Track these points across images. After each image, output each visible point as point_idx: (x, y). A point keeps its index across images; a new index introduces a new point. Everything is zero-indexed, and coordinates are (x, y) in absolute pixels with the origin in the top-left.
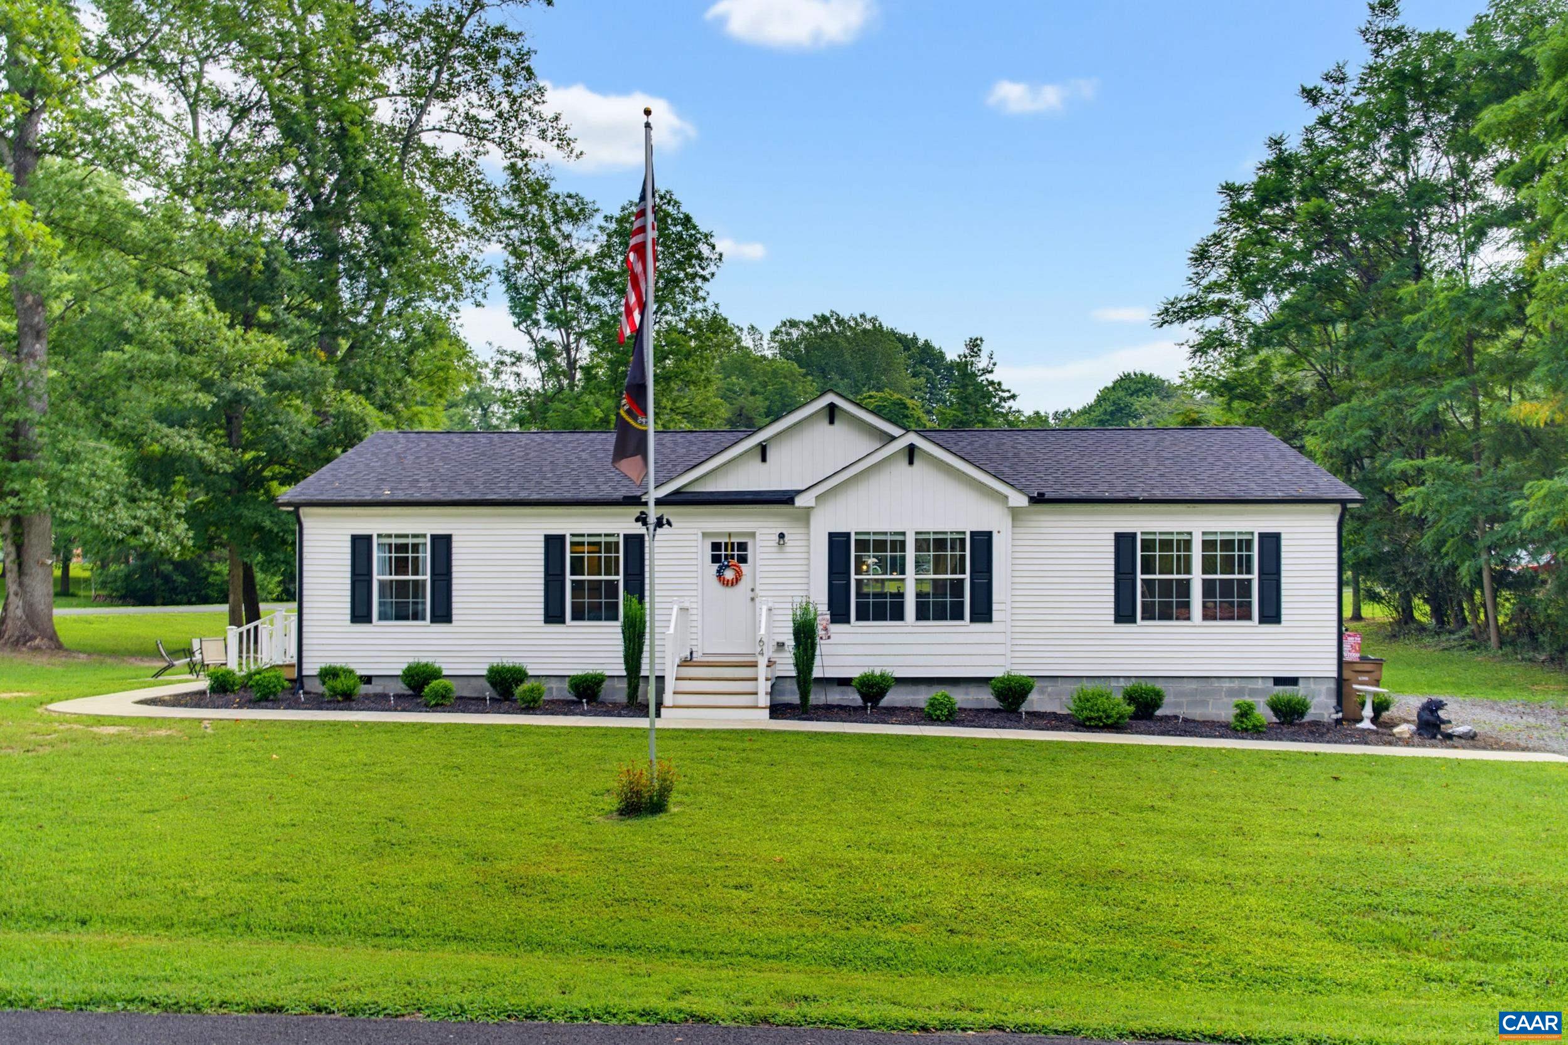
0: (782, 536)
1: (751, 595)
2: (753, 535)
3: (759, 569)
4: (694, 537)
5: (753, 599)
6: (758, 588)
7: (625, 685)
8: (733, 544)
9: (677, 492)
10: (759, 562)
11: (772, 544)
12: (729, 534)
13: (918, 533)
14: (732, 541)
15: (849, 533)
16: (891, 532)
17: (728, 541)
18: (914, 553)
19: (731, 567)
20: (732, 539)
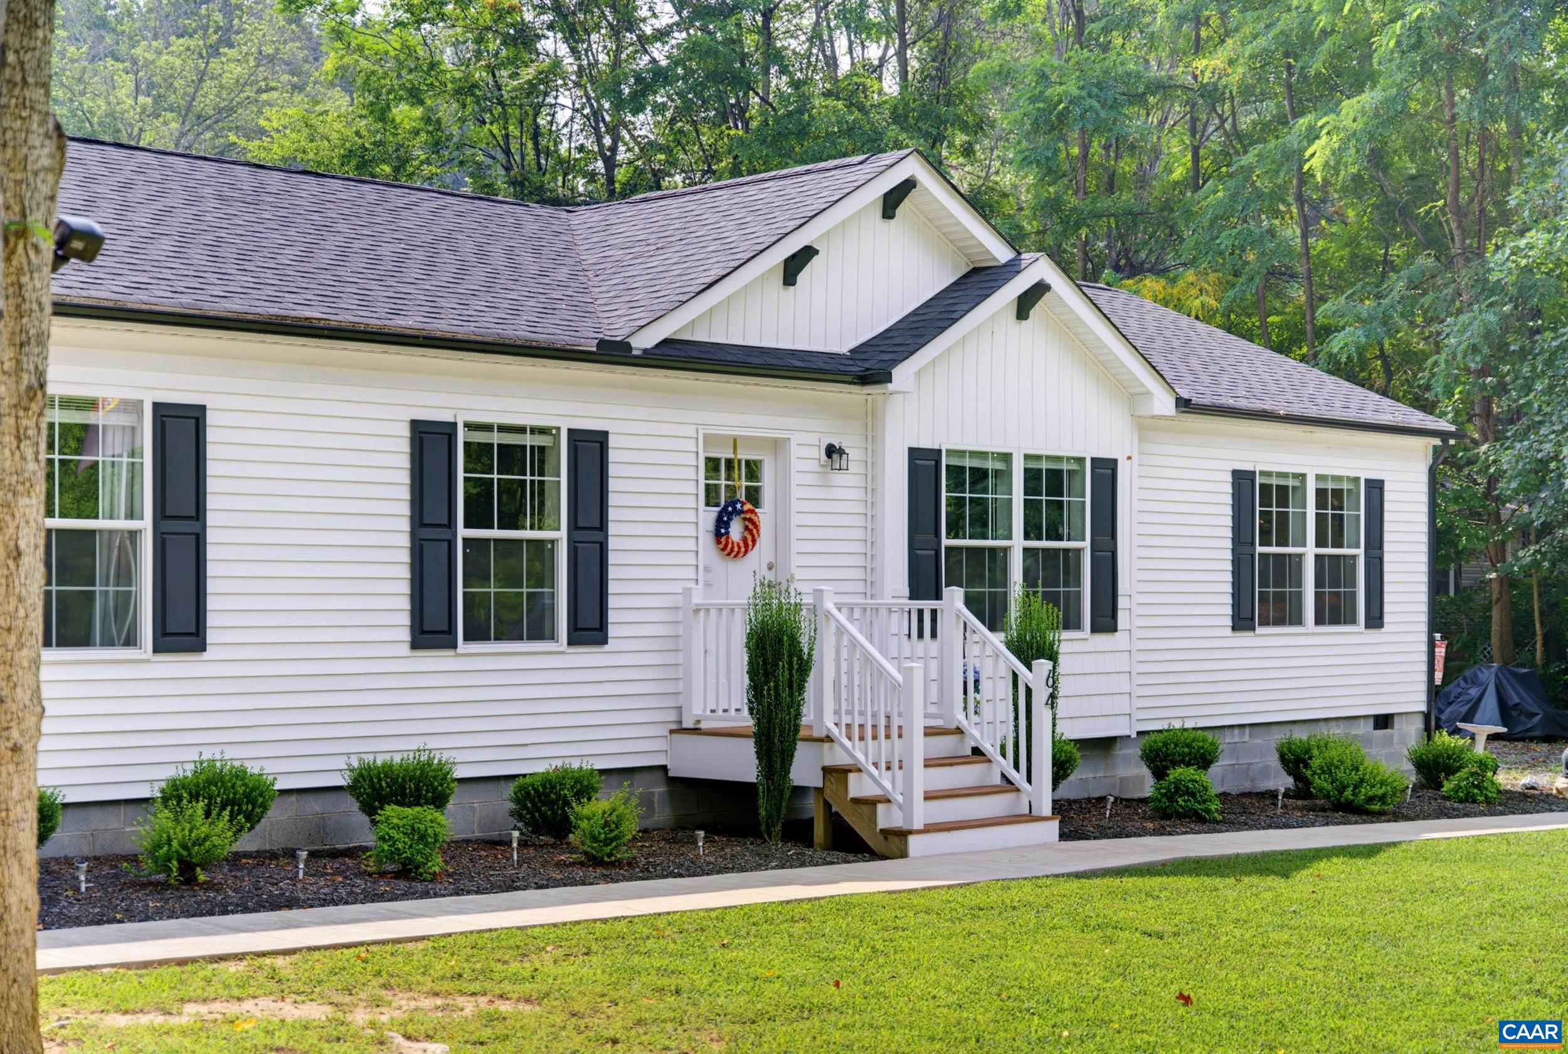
3: (795, 520)
6: (795, 562)
8: (738, 462)
9: (664, 341)
10: (786, 504)
11: (814, 466)
12: (735, 440)
13: (1027, 457)
14: (739, 457)
15: (940, 451)
16: (993, 453)
17: (731, 456)
18: (1022, 497)
19: (743, 516)
20: (739, 451)
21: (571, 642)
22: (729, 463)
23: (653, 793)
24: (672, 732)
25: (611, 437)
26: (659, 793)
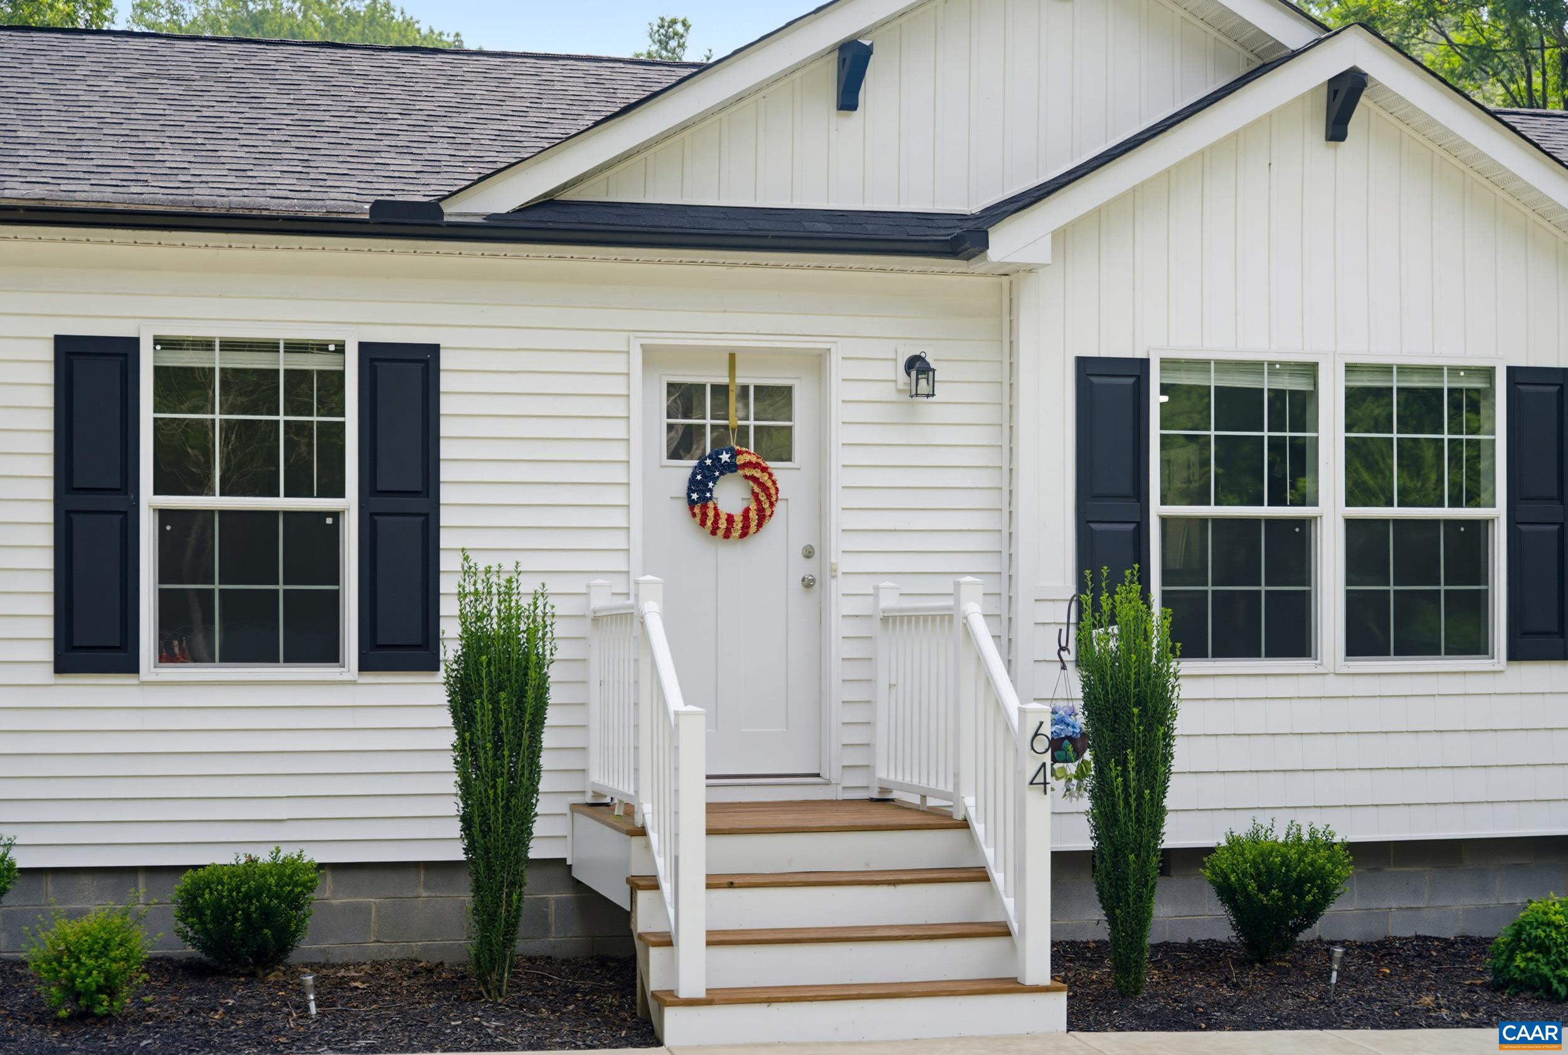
0: (917, 366)
1: (807, 568)
2: (818, 362)
3: (838, 478)
4: (617, 364)
5: (808, 584)
6: (837, 545)
7: (467, 898)
8: (745, 389)
9: (547, 203)
10: (838, 456)
11: (887, 392)
12: (732, 357)
13: (1350, 369)
14: (740, 381)
15: (1144, 363)
16: (1271, 364)
17: (725, 380)
18: (1341, 435)
19: (740, 472)
20: (738, 372)
21: (365, 665)
22: (720, 391)
23: (546, 901)
24: (574, 807)
25: (443, 354)
26: (557, 901)
